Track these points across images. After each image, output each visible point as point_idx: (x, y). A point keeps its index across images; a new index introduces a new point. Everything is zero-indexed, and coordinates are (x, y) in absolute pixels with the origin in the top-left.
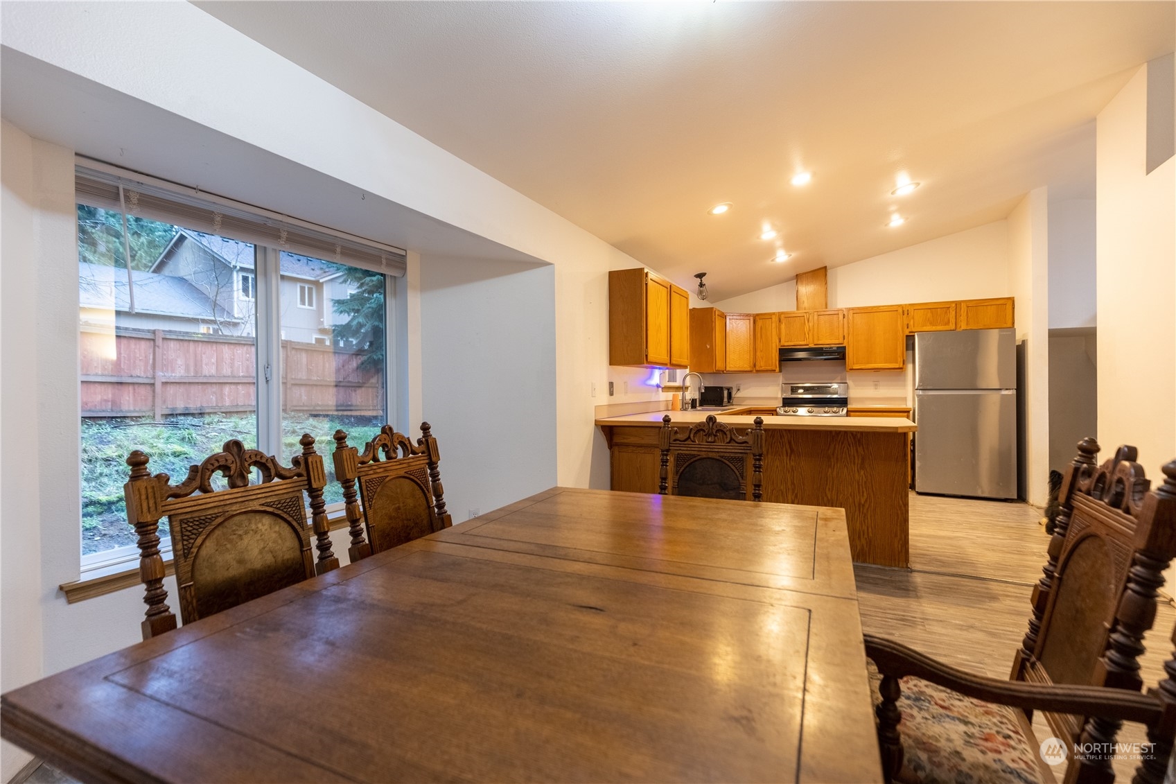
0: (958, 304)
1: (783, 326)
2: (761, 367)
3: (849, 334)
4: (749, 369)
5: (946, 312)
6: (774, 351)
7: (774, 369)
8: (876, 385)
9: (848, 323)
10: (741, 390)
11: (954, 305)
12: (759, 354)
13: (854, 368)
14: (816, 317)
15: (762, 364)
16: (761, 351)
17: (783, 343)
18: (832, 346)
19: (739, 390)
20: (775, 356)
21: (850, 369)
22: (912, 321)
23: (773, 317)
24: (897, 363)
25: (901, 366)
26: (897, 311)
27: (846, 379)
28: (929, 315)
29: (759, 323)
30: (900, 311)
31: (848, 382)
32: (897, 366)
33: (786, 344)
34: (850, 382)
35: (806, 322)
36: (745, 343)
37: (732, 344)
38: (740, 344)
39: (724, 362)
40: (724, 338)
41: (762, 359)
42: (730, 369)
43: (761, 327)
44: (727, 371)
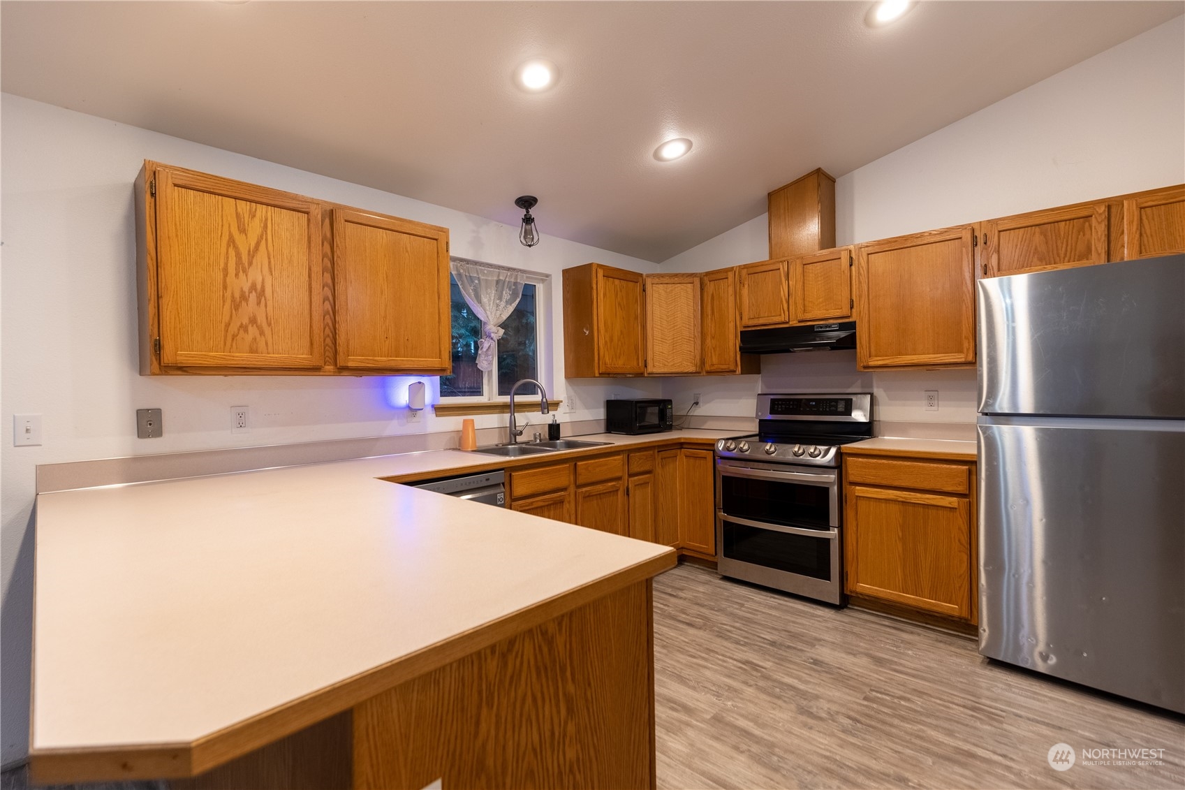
0: (1112, 206)
1: (745, 291)
2: (713, 365)
3: (860, 296)
4: (692, 369)
5: (1082, 229)
6: (732, 337)
7: (732, 368)
8: (930, 398)
9: (859, 273)
10: (701, 404)
11: (1102, 209)
12: (708, 341)
13: (872, 363)
14: (799, 269)
15: (715, 360)
16: (714, 338)
17: (746, 321)
18: (831, 321)
19: (696, 403)
20: (733, 343)
21: (865, 367)
22: (995, 257)
23: (730, 275)
24: (960, 351)
25: (970, 358)
26: (960, 238)
27: (871, 386)
28: (1038, 239)
29: (710, 287)
30: (967, 237)
31: (876, 391)
32: (960, 358)
33: (751, 323)
34: (878, 392)
35: (783, 279)
36: (684, 325)
37: (659, 327)
38: (674, 327)
39: (638, 359)
40: (636, 318)
41: (715, 351)
42: (655, 370)
43: (713, 295)
44: (649, 374)
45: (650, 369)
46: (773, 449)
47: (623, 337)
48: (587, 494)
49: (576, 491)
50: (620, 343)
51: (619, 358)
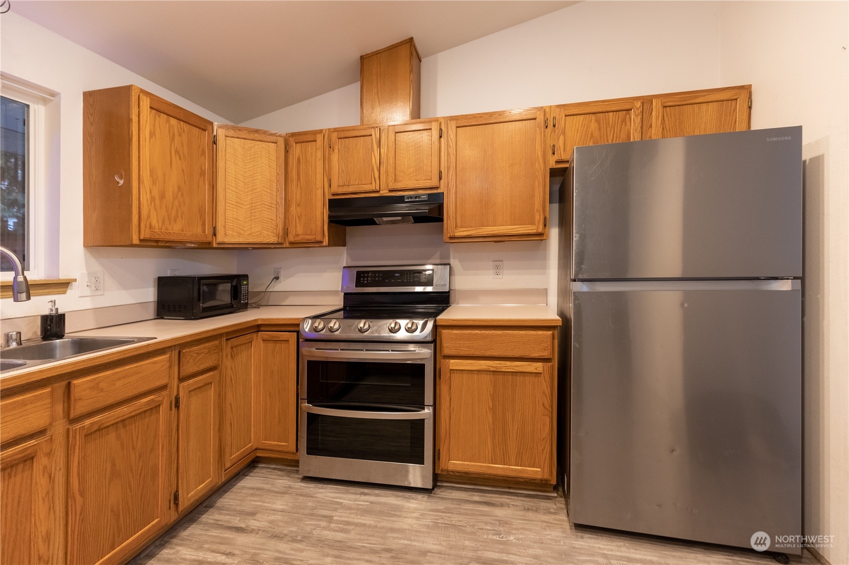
0: (647, 101)
1: (335, 157)
2: (298, 235)
3: (448, 168)
4: (273, 239)
5: (624, 121)
6: (319, 204)
7: (319, 238)
8: (497, 267)
9: (448, 146)
10: (281, 278)
11: (638, 104)
12: (293, 209)
13: (457, 234)
14: (392, 136)
15: (300, 230)
16: (299, 205)
17: (335, 189)
18: (421, 192)
19: (277, 278)
20: (320, 213)
21: (451, 238)
22: (562, 138)
23: (319, 138)
24: (532, 223)
25: (540, 230)
26: (535, 119)
27: (449, 258)
28: (593, 126)
29: (296, 150)
30: (540, 118)
31: (452, 262)
32: (531, 229)
33: (341, 190)
34: (454, 262)
35: (375, 146)
36: (265, 189)
37: (234, 189)
38: (253, 190)
39: (204, 225)
40: (202, 173)
41: (300, 220)
42: (226, 240)
43: (299, 158)
44: (219, 244)
45: (221, 238)
46: (367, 326)
47: (182, 195)
48: (96, 427)
49: (68, 429)
50: (176, 202)
51: (175, 221)
